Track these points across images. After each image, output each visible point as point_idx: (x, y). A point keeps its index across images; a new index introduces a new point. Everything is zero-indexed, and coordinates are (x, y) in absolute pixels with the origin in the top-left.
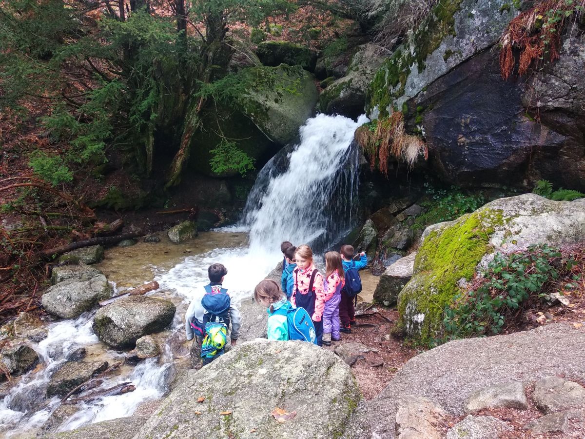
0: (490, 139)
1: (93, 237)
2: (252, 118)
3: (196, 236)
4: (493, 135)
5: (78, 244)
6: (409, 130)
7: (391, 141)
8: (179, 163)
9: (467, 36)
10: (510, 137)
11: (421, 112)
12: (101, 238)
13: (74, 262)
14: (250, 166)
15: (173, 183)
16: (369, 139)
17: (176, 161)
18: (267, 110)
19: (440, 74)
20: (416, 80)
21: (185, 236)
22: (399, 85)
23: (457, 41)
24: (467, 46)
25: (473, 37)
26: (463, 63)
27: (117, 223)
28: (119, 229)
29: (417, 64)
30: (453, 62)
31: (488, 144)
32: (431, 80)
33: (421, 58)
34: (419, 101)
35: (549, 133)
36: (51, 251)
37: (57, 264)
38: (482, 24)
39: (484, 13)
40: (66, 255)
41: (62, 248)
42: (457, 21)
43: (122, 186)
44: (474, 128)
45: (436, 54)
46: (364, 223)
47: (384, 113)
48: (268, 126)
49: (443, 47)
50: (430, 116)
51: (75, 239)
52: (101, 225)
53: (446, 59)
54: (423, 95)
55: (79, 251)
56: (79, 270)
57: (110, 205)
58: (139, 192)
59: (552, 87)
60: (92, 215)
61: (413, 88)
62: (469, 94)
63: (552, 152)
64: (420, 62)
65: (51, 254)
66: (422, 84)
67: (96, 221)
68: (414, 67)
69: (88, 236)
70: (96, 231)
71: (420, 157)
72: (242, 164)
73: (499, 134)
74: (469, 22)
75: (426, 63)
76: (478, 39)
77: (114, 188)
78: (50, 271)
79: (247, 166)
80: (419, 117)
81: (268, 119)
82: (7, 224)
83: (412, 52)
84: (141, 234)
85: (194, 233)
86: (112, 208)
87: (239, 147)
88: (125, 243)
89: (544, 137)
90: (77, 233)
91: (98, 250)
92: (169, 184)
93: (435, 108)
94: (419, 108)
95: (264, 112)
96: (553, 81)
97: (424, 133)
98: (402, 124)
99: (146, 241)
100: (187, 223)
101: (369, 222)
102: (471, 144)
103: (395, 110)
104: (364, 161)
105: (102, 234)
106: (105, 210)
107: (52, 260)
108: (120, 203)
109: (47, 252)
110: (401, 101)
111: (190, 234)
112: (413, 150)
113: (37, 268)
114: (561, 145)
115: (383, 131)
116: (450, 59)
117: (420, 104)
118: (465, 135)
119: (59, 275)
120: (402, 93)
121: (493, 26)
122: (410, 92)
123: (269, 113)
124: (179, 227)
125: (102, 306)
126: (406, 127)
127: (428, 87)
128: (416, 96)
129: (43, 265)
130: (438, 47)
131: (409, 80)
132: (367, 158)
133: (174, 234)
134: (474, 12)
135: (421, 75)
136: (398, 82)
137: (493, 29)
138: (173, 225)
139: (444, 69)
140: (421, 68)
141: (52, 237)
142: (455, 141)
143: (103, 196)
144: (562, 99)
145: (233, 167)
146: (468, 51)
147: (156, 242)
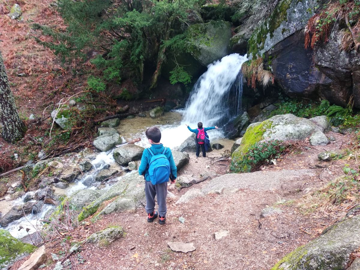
0: (301, 78)
1: (115, 114)
2: (192, 54)
3: (163, 114)
4: (302, 76)
5: (109, 117)
6: (265, 68)
7: (256, 73)
8: (156, 77)
9: (292, 22)
10: (308, 77)
11: (271, 59)
12: (119, 115)
13: (107, 126)
14: (190, 81)
15: (153, 87)
16: (247, 70)
17: (154, 76)
18: (200, 49)
19: (280, 40)
20: (269, 42)
21: (158, 115)
22: (262, 43)
23: (288, 24)
24: (293, 27)
25: (295, 23)
26: (291, 36)
27: (126, 107)
28: (127, 110)
29: (270, 34)
30: (286, 35)
31: (299, 80)
32: (276, 43)
33: (272, 30)
34: (270, 53)
35: (325, 78)
36: (97, 120)
37: (100, 127)
38: (299, 17)
39: (300, 11)
40: (104, 122)
41: (102, 119)
42: (288, 14)
43: (129, 88)
44: (294, 71)
45: (278, 29)
46: (243, 114)
47: (255, 58)
48: (200, 58)
49: (282, 27)
50: (275, 61)
51: (108, 115)
52: (119, 108)
53: (282, 33)
54: (272, 50)
55: (109, 121)
56: (109, 130)
57: (123, 97)
58: (137, 91)
59: (324, 55)
60: (115, 103)
61: (268, 46)
62: (293, 52)
63: (327, 87)
64: (271, 33)
65: (97, 122)
66: (272, 45)
67: (117, 106)
68: (268, 35)
69: (113, 113)
70: (117, 111)
71: (269, 82)
72: (185, 80)
73: (303, 75)
74: (293, 15)
75: (274, 34)
76: (297, 25)
77: (125, 89)
78: (97, 129)
79: (187, 80)
80: (270, 62)
81: (201, 54)
82: (79, 107)
83: (268, 27)
84: (137, 113)
85: (162, 113)
86: (125, 99)
87: (185, 70)
88: (130, 117)
89: (323, 80)
90: (108, 112)
91: (117, 121)
92: (151, 87)
93: (278, 57)
94: (270, 57)
95: (198, 51)
96: (325, 53)
97: (272, 70)
98: (262, 64)
99: (140, 116)
100: (159, 108)
101: (245, 113)
102: (292, 79)
103: (259, 56)
104: (245, 81)
105: (120, 112)
106: (121, 100)
107: (98, 125)
108: (128, 96)
109: (96, 121)
110: (262, 52)
111: (160, 114)
112: (266, 78)
113: (92, 128)
114: (330, 84)
115: (253, 67)
116: (285, 33)
117: (271, 55)
118: (290, 74)
119: (101, 132)
120: (263, 48)
121: (304, 19)
122: (267, 48)
123: (201, 51)
124: (155, 110)
125: (117, 147)
126: (264, 66)
127: (275, 46)
128: (269, 50)
129: (94, 127)
130: (279, 26)
131: (266, 42)
132: (247, 80)
133: (152, 113)
134: (295, 10)
135: (271, 39)
136: (261, 42)
137: (303, 21)
138: (152, 108)
139: (282, 38)
140: (272, 36)
141: (98, 114)
142: (285, 76)
143: (120, 93)
144: (328, 63)
145: (181, 81)
146: (293, 30)
147: (144, 117)
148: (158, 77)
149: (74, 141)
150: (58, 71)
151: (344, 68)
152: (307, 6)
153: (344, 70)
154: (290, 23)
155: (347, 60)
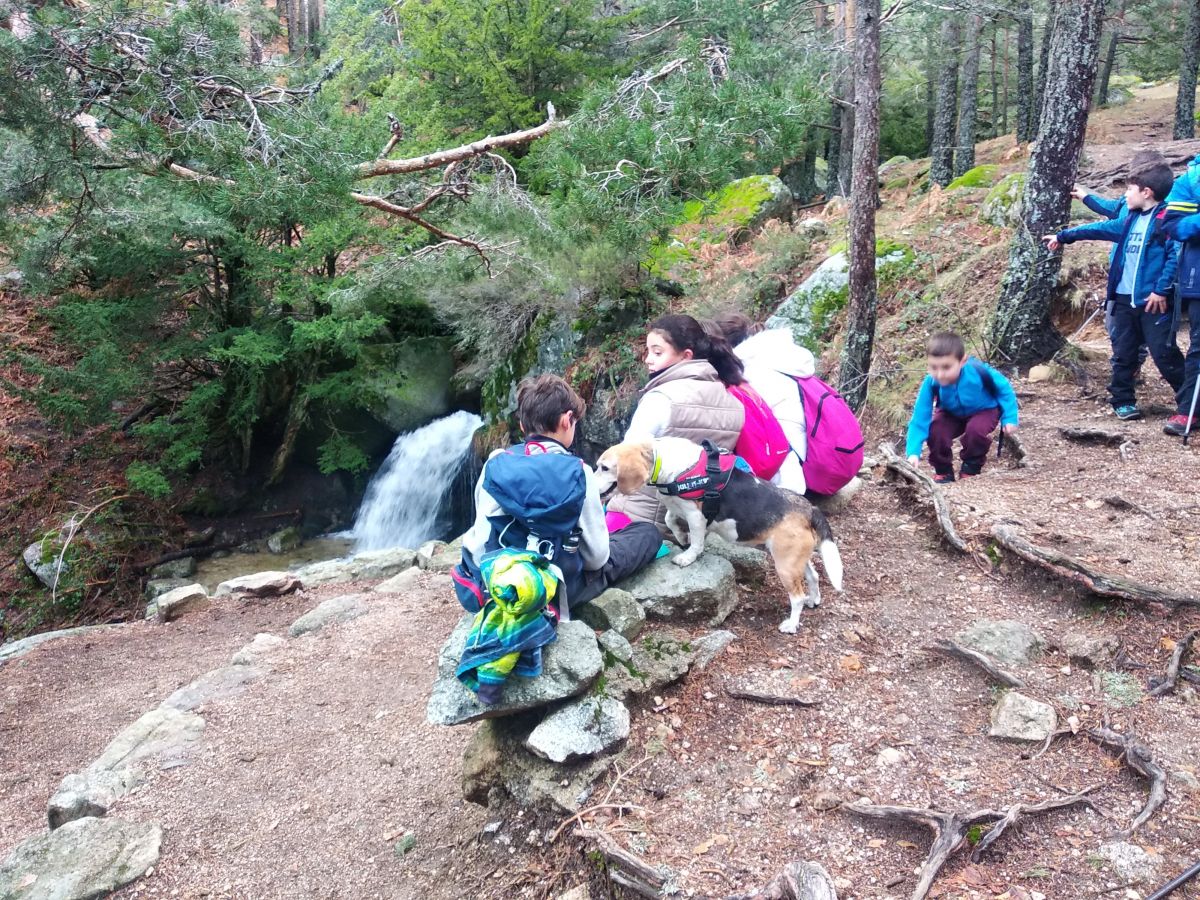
1: (184, 548)
5: (169, 557)
8: (281, 459)
12: (193, 549)
13: (167, 576)
14: (365, 466)
17: (278, 456)
21: (288, 545)
27: (209, 531)
28: (210, 539)
36: (144, 564)
37: (151, 578)
40: (158, 568)
41: (154, 560)
47: (494, 421)
48: (387, 419)
51: (166, 550)
52: (192, 534)
55: (172, 564)
60: (182, 524)
65: (144, 568)
67: (186, 530)
69: (177, 546)
70: (186, 541)
72: (354, 464)
78: (145, 585)
84: (237, 544)
85: (299, 541)
87: (353, 442)
88: (219, 554)
90: (168, 545)
91: (192, 562)
99: (242, 551)
100: (290, 530)
105: (192, 545)
107: (145, 573)
109: (140, 565)
111: (294, 543)
113: (131, 581)
119: (156, 588)
124: (282, 534)
129: (137, 579)
133: (275, 543)
138: (274, 531)
141: (143, 549)
145: (344, 466)
147: (253, 552)
148: (287, 460)
149: (93, 612)
150: (25, 450)
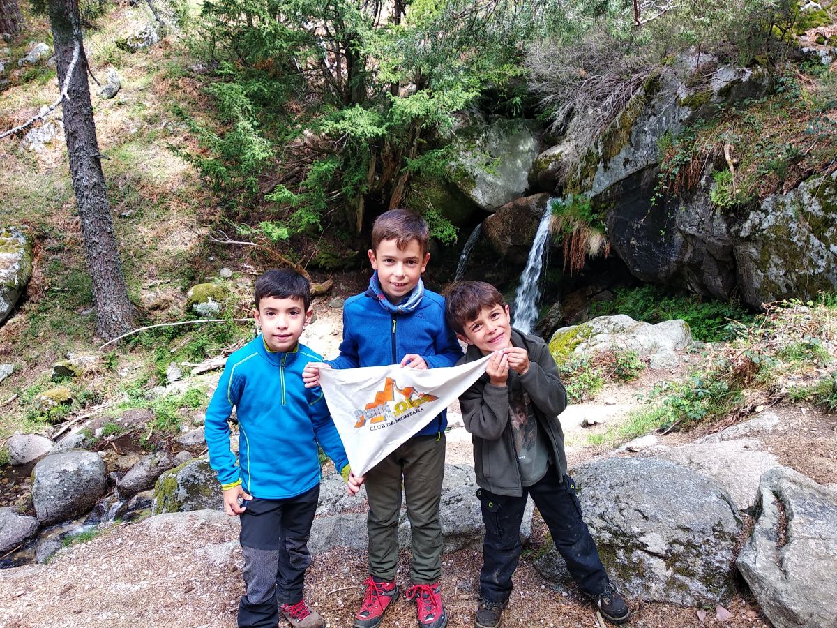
0: (653, 248)
2: (459, 186)
4: (657, 245)
6: (595, 226)
9: (641, 150)
10: (666, 248)
18: (475, 177)
19: (620, 178)
20: (601, 178)
22: (589, 179)
23: (634, 152)
24: (643, 157)
25: (645, 152)
26: (638, 172)
29: (603, 164)
30: (631, 169)
31: (651, 251)
32: (613, 181)
33: (606, 159)
34: (604, 199)
35: (693, 252)
38: (652, 142)
39: (654, 133)
42: (634, 134)
44: (643, 234)
45: (617, 158)
46: (554, 305)
49: (623, 154)
50: (612, 214)
53: (624, 166)
54: (606, 194)
59: (689, 215)
61: (600, 185)
63: (696, 268)
64: (605, 163)
66: (606, 184)
71: (601, 250)
74: (642, 137)
75: (610, 165)
76: (648, 154)
79: (450, 235)
80: (603, 214)
83: (600, 151)
89: (689, 254)
93: (616, 207)
94: (603, 205)
95: (470, 179)
96: (691, 210)
97: (606, 229)
102: (639, 248)
110: (591, 194)
112: (595, 243)
116: (628, 166)
117: (604, 202)
118: (637, 239)
120: (590, 188)
121: (659, 147)
122: (598, 188)
123: (477, 181)
127: (611, 187)
128: (601, 194)
130: (619, 152)
131: (596, 177)
134: (646, 129)
135: (606, 174)
136: (587, 176)
139: (623, 173)
140: (606, 168)
142: (629, 243)
144: (694, 228)
145: (437, 235)
146: (641, 163)
151: (719, 240)
152: (664, 125)
153: (720, 243)
154: (638, 150)
155: (724, 226)
